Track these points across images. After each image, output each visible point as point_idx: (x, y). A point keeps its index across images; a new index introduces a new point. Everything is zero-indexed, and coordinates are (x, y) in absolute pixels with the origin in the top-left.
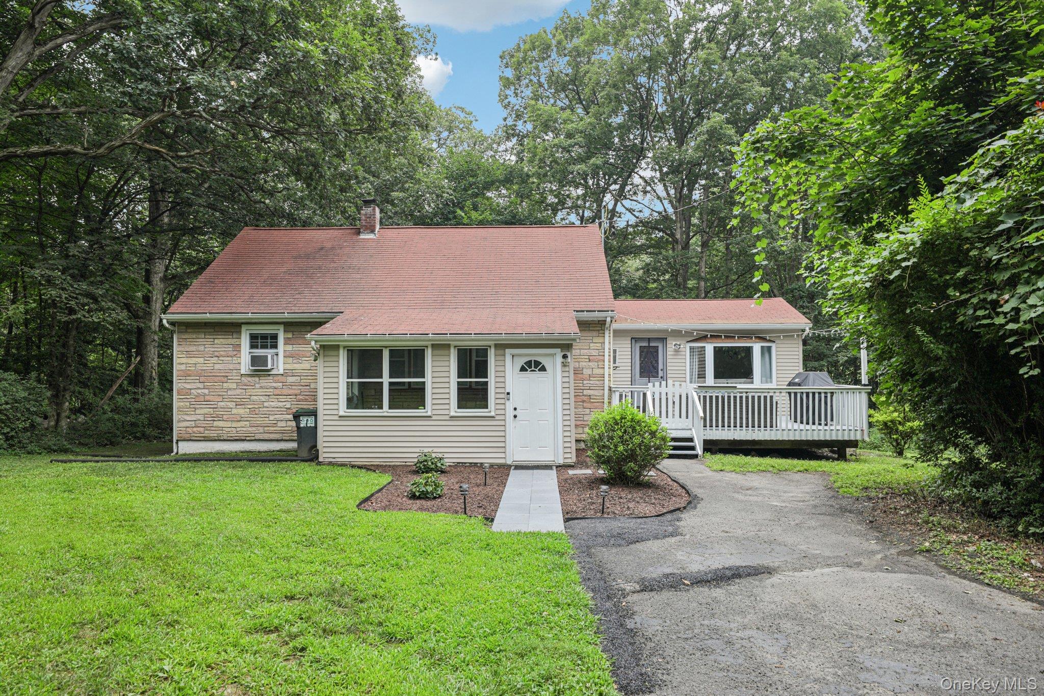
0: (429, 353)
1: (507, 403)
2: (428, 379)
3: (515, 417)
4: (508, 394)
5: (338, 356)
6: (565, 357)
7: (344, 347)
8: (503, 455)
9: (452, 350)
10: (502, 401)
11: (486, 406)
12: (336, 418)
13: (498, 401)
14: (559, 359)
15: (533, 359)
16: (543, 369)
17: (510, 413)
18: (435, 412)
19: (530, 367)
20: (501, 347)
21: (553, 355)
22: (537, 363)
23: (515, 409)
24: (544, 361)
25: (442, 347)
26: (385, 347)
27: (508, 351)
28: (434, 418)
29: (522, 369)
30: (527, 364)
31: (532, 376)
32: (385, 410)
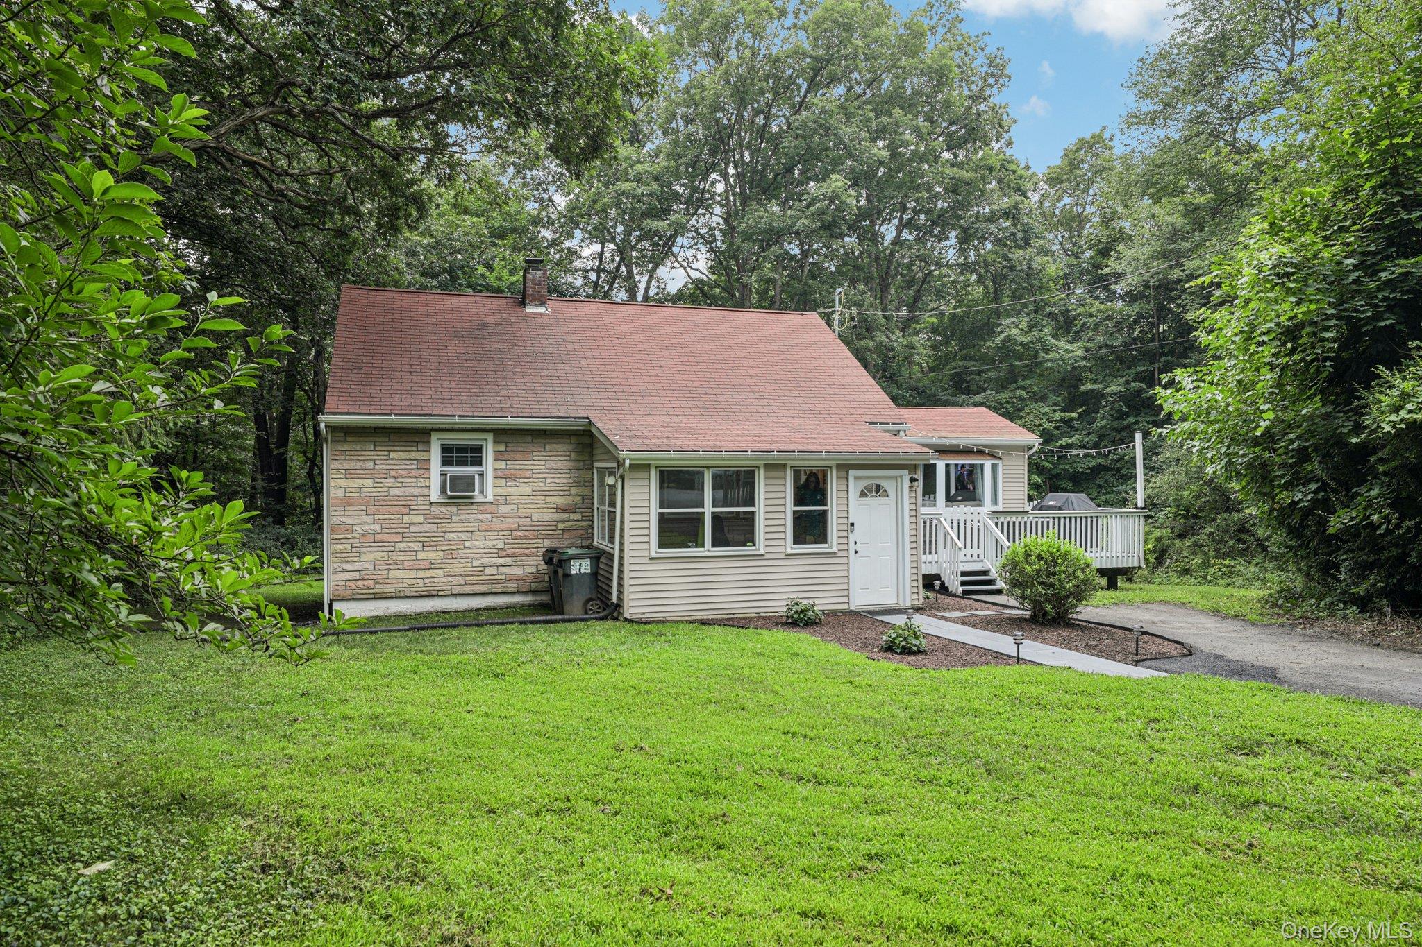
0: (760, 475)
1: (851, 536)
2: (760, 508)
3: (857, 552)
4: (852, 525)
5: (648, 478)
6: (913, 480)
7: (657, 467)
8: (845, 600)
9: (788, 471)
10: (845, 534)
12: (647, 560)
13: (840, 534)
14: (905, 482)
15: (875, 482)
16: (885, 494)
17: (852, 548)
18: (768, 550)
19: (871, 492)
20: (845, 468)
21: (900, 478)
22: (879, 488)
23: (857, 543)
24: (887, 485)
25: (775, 467)
26: (708, 467)
27: (852, 473)
28: (767, 556)
29: (863, 495)
30: (868, 488)
31: (873, 502)
32: (708, 549)
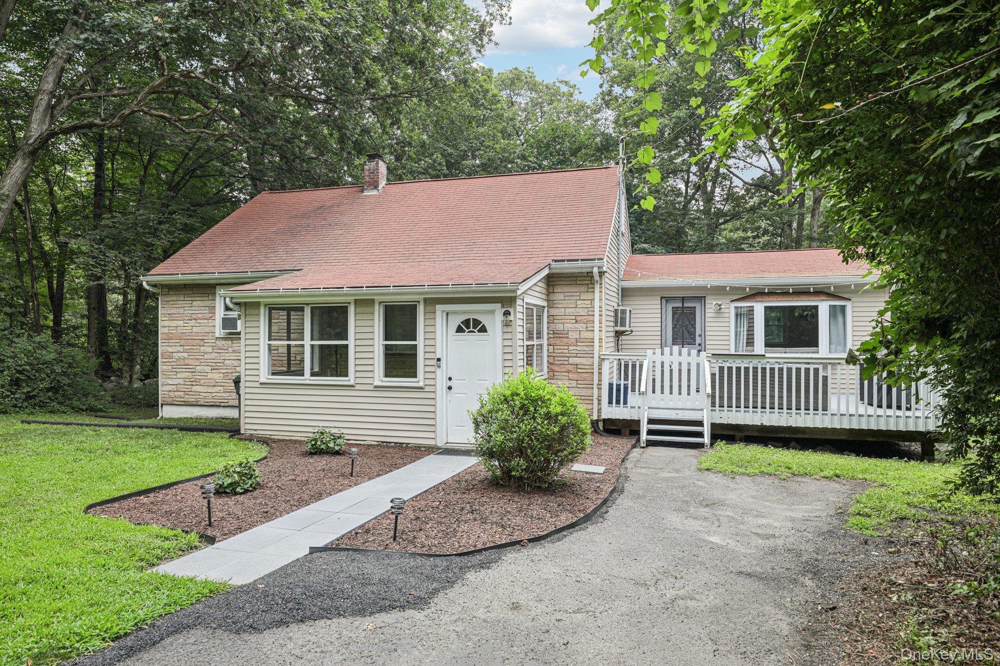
0: (351, 310)
1: (439, 371)
2: (351, 342)
3: (450, 388)
4: (439, 360)
5: (259, 315)
6: (506, 313)
7: (266, 305)
8: (432, 435)
9: (377, 307)
10: (432, 369)
11: (414, 375)
12: (258, 385)
13: (428, 369)
14: (499, 317)
15: (471, 317)
16: (483, 330)
17: (441, 383)
18: (358, 381)
19: (468, 327)
20: (432, 302)
21: (493, 312)
22: (477, 323)
23: (450, 379)
24: (485, 320)
25: (366, 303)
26: (308, 304)
27: (439, 308)
28: (357, 387)
29: (459, 330)
30: (467, 323)
31: (471, 338)
32: (307, 378)
